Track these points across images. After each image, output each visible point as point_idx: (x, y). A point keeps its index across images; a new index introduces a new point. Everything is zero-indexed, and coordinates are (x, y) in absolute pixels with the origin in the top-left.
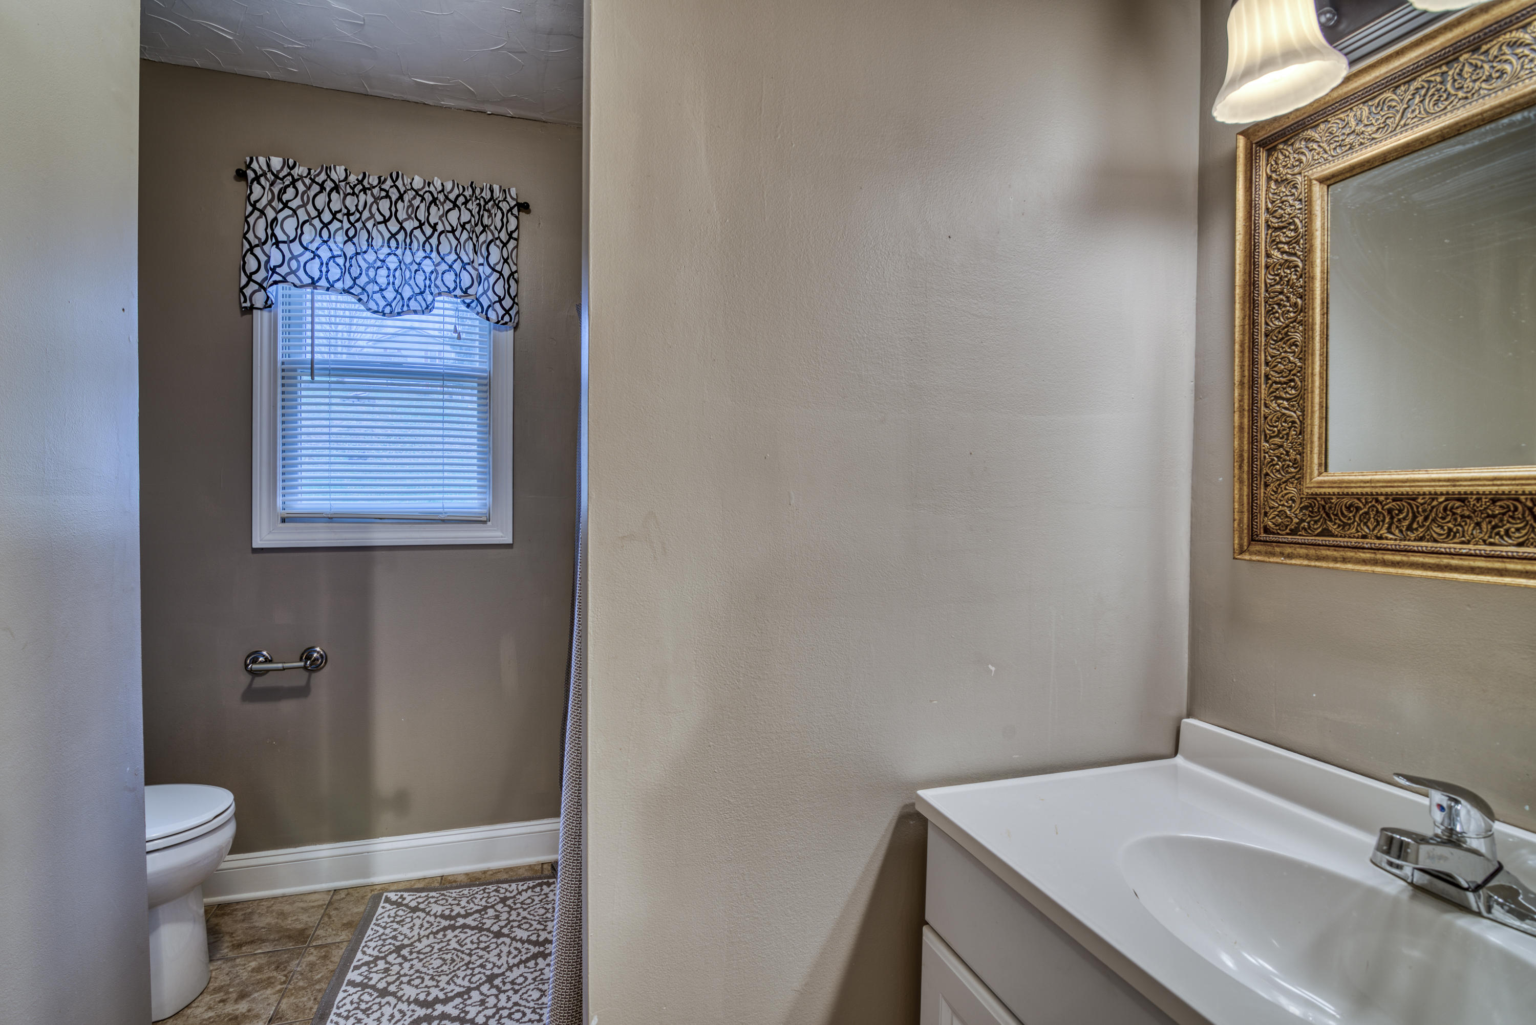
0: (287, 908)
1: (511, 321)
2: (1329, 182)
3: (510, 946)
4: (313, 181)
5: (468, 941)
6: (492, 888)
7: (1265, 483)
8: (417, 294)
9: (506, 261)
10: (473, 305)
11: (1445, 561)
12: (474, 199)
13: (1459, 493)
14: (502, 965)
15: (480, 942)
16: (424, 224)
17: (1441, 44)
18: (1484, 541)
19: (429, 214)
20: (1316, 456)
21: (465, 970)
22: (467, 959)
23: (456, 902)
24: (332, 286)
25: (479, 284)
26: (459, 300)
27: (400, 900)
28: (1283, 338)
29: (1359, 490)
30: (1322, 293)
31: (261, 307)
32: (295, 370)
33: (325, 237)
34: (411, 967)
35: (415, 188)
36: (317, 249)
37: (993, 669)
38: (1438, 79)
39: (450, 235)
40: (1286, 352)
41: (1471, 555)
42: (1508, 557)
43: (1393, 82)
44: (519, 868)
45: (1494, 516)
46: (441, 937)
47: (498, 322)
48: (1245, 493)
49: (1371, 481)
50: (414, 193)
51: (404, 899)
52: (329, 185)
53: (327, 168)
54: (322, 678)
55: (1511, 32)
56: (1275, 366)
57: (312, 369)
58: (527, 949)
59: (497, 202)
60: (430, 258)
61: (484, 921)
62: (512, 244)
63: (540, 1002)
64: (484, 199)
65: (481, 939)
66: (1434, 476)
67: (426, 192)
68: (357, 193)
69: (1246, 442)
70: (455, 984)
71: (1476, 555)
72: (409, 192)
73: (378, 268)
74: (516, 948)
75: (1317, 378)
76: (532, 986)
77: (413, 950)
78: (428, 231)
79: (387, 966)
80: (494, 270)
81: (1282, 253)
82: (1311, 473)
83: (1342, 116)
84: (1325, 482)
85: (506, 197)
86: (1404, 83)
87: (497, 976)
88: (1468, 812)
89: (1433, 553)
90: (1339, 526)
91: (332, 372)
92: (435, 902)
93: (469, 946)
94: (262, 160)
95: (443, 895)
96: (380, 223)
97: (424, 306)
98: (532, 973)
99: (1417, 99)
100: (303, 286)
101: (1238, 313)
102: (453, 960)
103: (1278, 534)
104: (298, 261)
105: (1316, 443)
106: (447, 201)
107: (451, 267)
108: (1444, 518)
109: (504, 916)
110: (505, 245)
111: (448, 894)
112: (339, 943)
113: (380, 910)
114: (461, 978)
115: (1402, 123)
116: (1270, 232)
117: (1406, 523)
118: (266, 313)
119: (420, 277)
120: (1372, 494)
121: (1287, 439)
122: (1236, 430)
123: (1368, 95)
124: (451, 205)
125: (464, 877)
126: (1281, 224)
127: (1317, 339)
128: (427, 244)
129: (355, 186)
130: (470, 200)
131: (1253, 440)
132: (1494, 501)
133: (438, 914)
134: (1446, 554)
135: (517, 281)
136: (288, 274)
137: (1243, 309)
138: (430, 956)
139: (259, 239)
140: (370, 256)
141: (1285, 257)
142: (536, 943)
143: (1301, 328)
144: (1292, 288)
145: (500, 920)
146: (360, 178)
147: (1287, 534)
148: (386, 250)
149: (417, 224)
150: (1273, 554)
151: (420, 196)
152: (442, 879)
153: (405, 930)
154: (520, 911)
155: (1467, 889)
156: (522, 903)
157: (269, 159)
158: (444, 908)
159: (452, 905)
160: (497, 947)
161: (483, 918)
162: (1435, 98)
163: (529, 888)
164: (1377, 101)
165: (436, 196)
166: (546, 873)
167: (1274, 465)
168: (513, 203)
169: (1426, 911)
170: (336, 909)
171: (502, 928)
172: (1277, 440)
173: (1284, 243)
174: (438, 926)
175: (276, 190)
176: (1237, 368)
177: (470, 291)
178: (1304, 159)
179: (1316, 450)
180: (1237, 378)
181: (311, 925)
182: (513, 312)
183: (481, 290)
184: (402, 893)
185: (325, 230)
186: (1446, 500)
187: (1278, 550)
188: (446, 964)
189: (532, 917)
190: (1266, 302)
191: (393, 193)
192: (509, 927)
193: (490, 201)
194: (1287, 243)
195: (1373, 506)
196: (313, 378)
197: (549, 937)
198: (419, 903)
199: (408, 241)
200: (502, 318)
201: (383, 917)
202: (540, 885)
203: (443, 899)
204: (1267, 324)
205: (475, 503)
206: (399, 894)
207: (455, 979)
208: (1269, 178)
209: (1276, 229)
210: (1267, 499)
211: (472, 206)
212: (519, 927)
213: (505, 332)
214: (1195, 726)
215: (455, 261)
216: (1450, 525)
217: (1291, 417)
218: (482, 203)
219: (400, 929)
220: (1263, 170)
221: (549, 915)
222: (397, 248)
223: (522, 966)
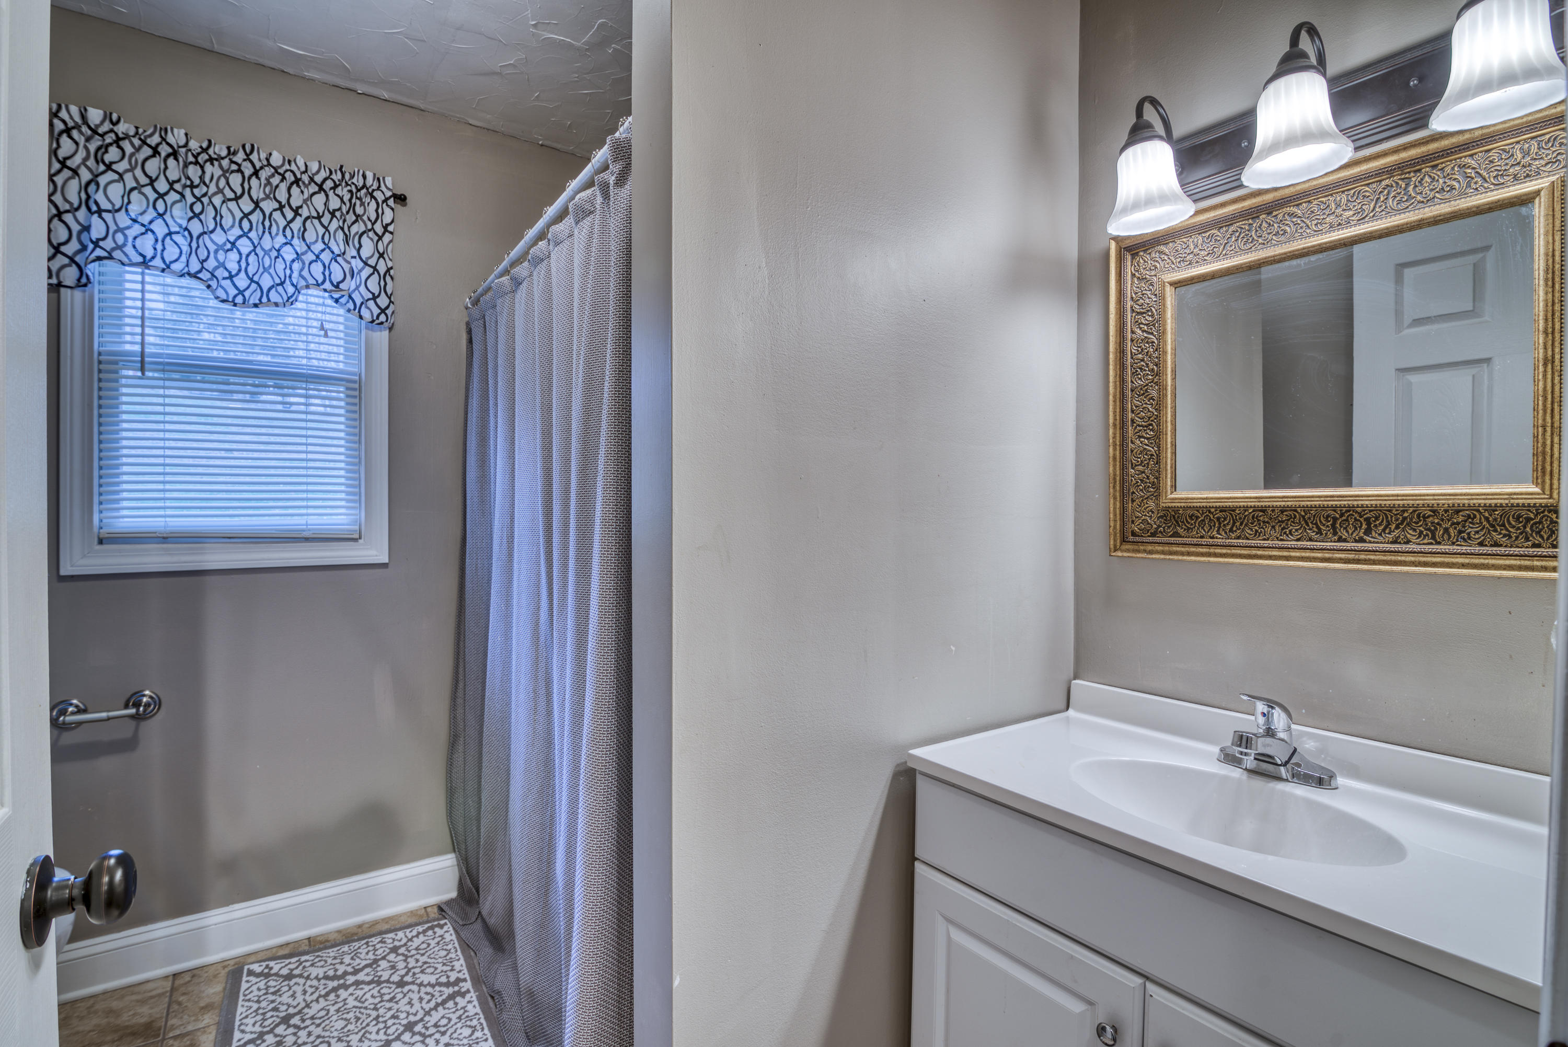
0: (115, 1004)
1: (387, 321)
2: (1176, 286)
3: (419, 992)
4: (144, 142)
5: (368, 996)
6: (375, 940)
7: (1132, 499)
8: (278, 285)
9: (381, 255)
10: (343, 300)
11: (1254, 552)
12: (344, 184)
13: (1262, 506)
14: (417, 1011)
15: (382, 995)
16: (284, 206)
17: (1249, 205)
18: (1277, 538)
19: (290, 195)
20: (1169, 480)
21: (376, 1024)
22: (374, 1014)
23: (338, 961)
24: (168, 267)
25: (352, 278)
26: (327, 295)
27: (266, 971)
28: (1144, 394)
29: (1198, 505)
30: (1172, 364)
31: (72, 285)
32: (116, 363)
33: (161, 209)
34: (309, 1034)
35: (274, 165)
36: (151, 222)
37: (953, 648)
38: (1247, 228)
39: (316, 222)
40: (1146, 404)
41: (1270, 548)
42: (1292, 548)
43: (1219, 224)
44: (400, 915)
45: (1282, 522)
46: (334, 998)
47: (373, 322)
48: (1118, 507)
49: (1207, 498)
50: (273, 170)
51: (271, 968)
52: (164, 150)
53: (161, 129)
54: (153, 728)
55: (1290, 207)
56: (1139, 414)
57: (142, 362)
58: (440, 991)
59: (370, 190)
60: (292, 245)
61: (379, 974)
62: (387, 237)
63: (474, 1037)
64: (356, 186)
65: (382, 991)
66: (1247, 495)
67: (287, 171)
68: (201, 162)
69: (1118, 469)
70: (370, 1040)
71: (1273, 548)
72: (266, 168)
73: (228, 250)
74: (427, 993)
75: (1169, 424)
76: (459, 1025)
77: (305, 1017)
78: (290, 215)
79: (278, 1039)
80: (366, 264)
81: (1143, 331)
82: (1166, 492)
83: (1184, 240)
84: (1176, 499)
85: (379, 186)
86: (1226, 226)
87: (416, 1023)
88: (1279, 715)
89: (1247, 547)
90: (1185, 530)
91: (167, 368)
92: (312, 965)
93: (371, 1000)
94: (74, 109)
95: (318, 956)
96: (230, 200)
97: (285, 298)
98: (454, 1012)
99: (1233, 239)
100: (132, 264)
101: (1111, 373)
102: (358, 1019)
103: (1142, 536)
104: (126, 236)
105: (1169, 471)
106: (313, 184)
107: (318, 257)
108: (1252, 524)
109: (401, 965)
110: (380, 238)
111: (324, 955)
112: (204, 1028)
113: (244, 986)
114: (374, 1033)
115: (1224, 252)
116: (1134, 315)
117: (1229, 527)
118: (78, 294)
119: (280, 266)
120: (1206, 507)
121: (1148, 467)
122: (1111, 459)
123: (1201, 229)
124: (316, 189)
125: (336, 935)
126: (1142, 310)
127: (1169, 396)
128: (288, 229)
129: (199, 154)
130: (339, 185)
131: (1123, 468)
132: (1282, 512)
133: (321, 976)
134: (1255, 547)
135: (392, 278)
136: (113, 249)
137: (1115, 370)
138: (328, 1019)
139: (71, 204)
140: (219, 237)
141: (1146, 335)
142: (448, 984)
143: (1157, 388)
144: (1150, 357)
145: (398, 970)
146: (205, 145)
147: (1149, 536)
148: (237, 232)
149: (277, 205)
150: (1138, 551)
151: (279, 174)
152: (310, 942)
153: (285, 998)
154: (418, 957)
155: (1280, 765)
156: (417, 949)
157: (86, 110)
158: (325, 969)
159: (334, 965)
160: (405, 995)
161: (377, 972)
162: (1245, 240)
163: (419, 933)
164: (1208, 234)
165: (299, 176)
166: (432, 916)
167: (1138, 486)
168: (388, 194)
169: (1259, 783)
170: (184, 994)
171: (403, 977)
172: (1140, 468)
173: (1144, 324)
174: (325, 988)
175: (92, 147)
176: (1111, 414)
177: (342, 286)
178: (1158, 265)
179: (1169, 476)
180: (1111, 421)
181: (158, 1016)
182: (389, 312)
183: (353, 287)
184: (267, 963)
185: (161, 201)
186: (1253, 511)
187: (1142, 548)
188: (351, 1023)
189: (433, 960)
190: (1132, 366)
191: (247, 168)
192: (411, 974)
193: (362, 188)
194: (1146, 325)
195: (1208, 515)
196: (143, 374)
197: (461, 976)
198: (292, 970)
199: (267, 223)
200: (378, 317)
201: (252, 992)
202: (432, 928)
203: (320, 961)
204: (1132, 382)
205: (342, 519)
206: (264, 964)
207: (367, 1035)
208: (1133, 275)
209: (1138, 313)
210: (1133, 511)
211: (343, 191)
212: (422, 972)
213: (379, 333)
214: (1082, 685)
215: (323, 250)
216: (1256, 528)
217: (1150, 451)
218: (354, 190)
219: (279, 1000)
220: (1129, 269)
221: (453, 956)
222: (251, 230)
223: (440, 1009)
